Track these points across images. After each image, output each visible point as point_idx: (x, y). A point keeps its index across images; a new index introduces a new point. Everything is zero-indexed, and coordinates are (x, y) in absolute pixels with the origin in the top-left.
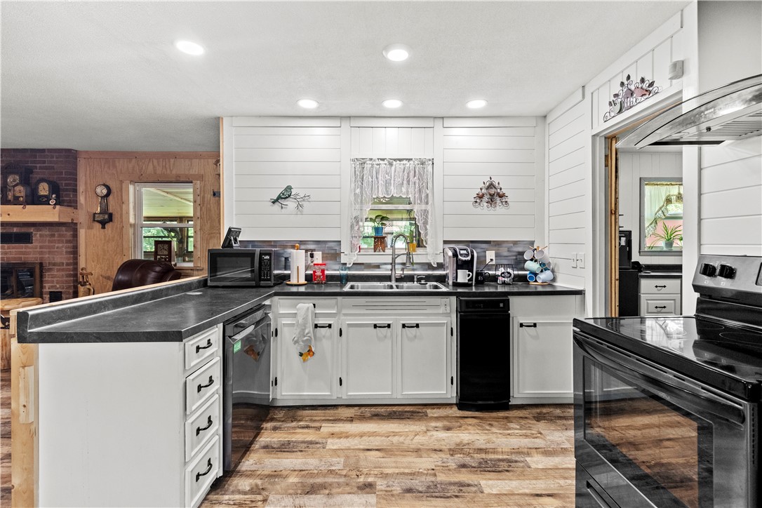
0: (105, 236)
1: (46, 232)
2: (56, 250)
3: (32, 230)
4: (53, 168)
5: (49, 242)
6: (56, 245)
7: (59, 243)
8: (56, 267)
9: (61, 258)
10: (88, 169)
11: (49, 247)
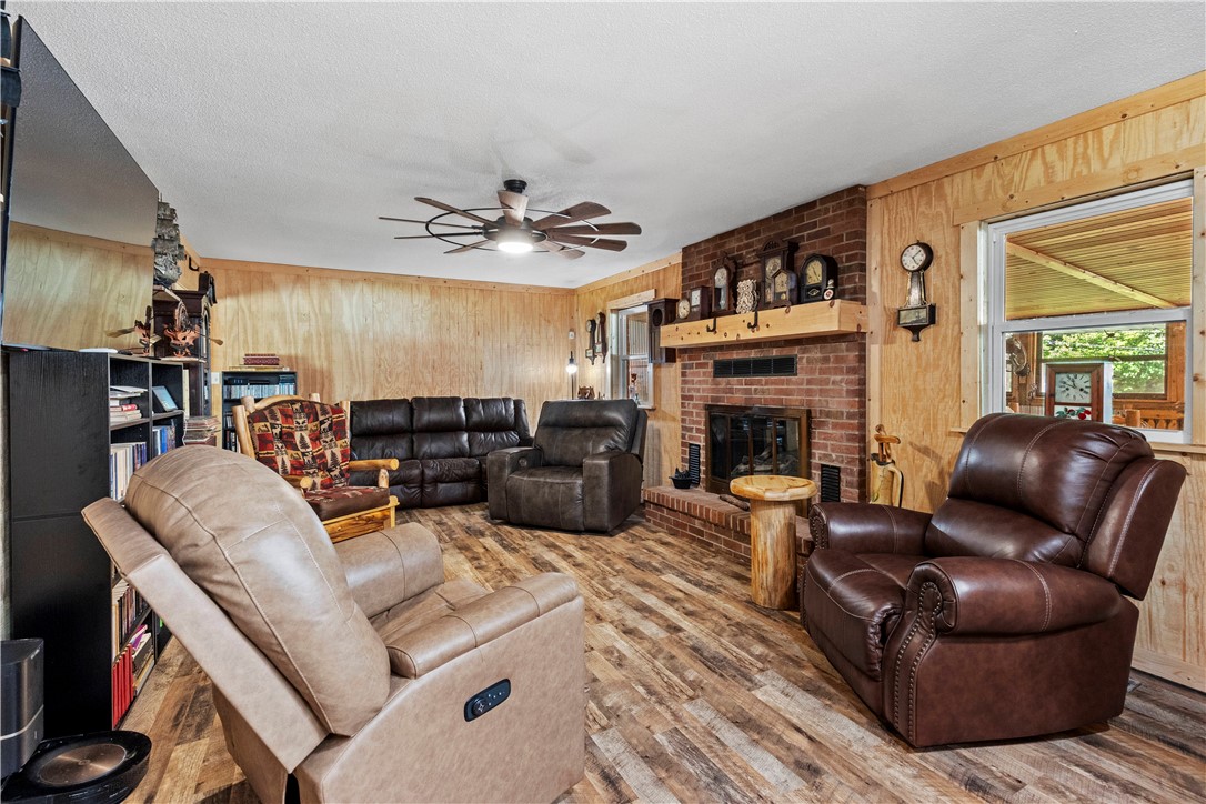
0: (919, 358)
1: (816, 353)
2: (830, 387)
3: (796, 351)
4: (827, 231)
5: (822, 372)
6: (832, 378)
7: (836, 374)
8: (831, 420)
9: (839, 403)
10: (886, 218)
11: (821, 382)
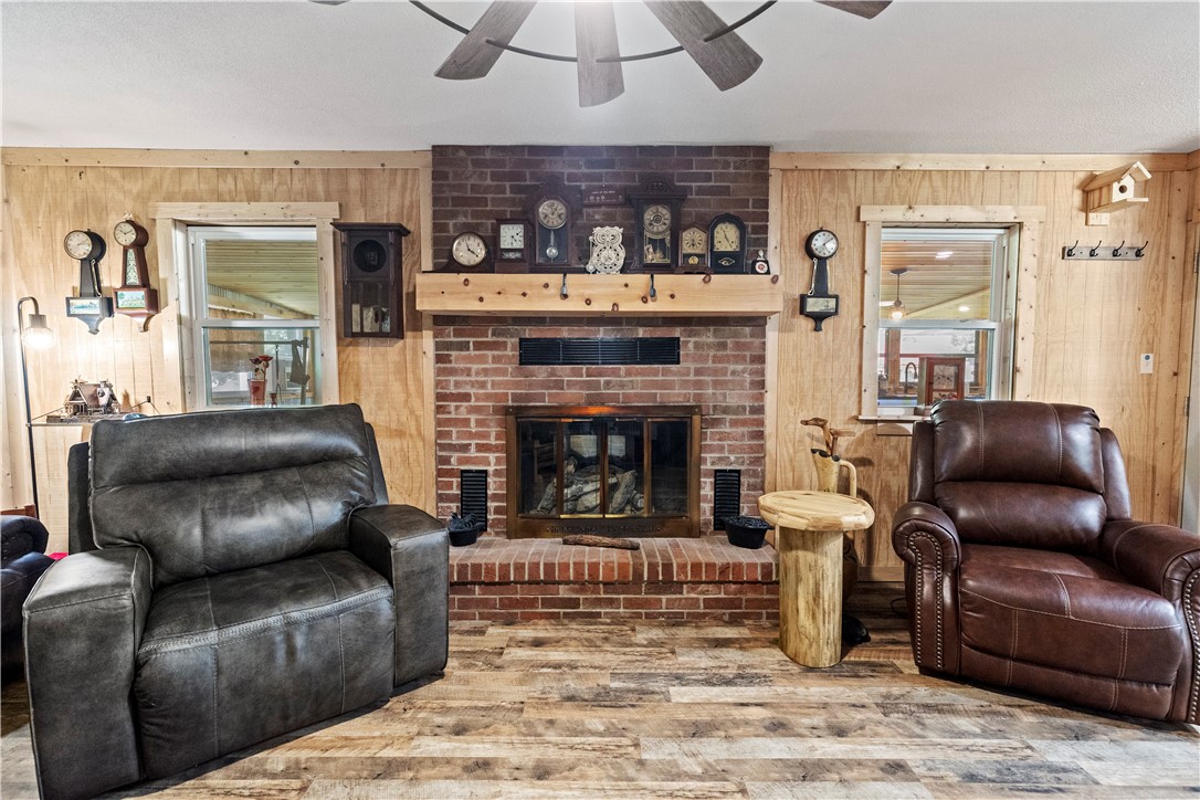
0: (819, 348)
1: (708, 337)
2: (729, 377)
3: (677, 332)
4: (725, 191)
5: (716, 359)
6: (731, 367)
7: (736, 362)
8: (728, 417)
9: (740, 396)
10: (785, 195)
11: (715, 372)
